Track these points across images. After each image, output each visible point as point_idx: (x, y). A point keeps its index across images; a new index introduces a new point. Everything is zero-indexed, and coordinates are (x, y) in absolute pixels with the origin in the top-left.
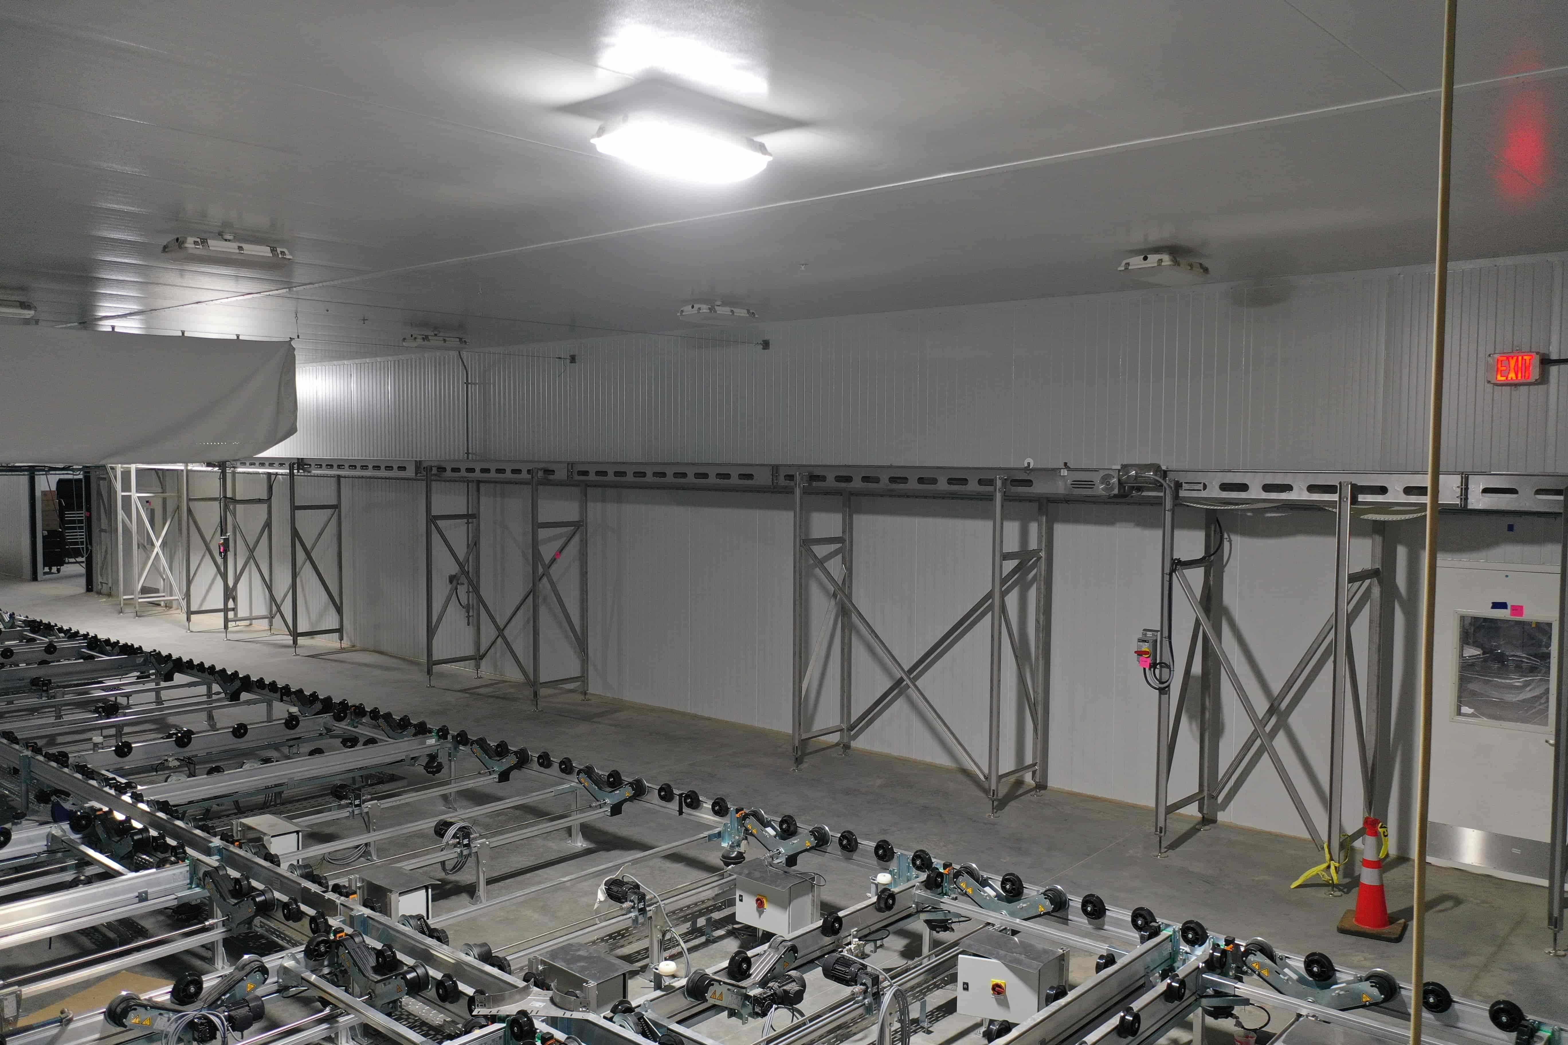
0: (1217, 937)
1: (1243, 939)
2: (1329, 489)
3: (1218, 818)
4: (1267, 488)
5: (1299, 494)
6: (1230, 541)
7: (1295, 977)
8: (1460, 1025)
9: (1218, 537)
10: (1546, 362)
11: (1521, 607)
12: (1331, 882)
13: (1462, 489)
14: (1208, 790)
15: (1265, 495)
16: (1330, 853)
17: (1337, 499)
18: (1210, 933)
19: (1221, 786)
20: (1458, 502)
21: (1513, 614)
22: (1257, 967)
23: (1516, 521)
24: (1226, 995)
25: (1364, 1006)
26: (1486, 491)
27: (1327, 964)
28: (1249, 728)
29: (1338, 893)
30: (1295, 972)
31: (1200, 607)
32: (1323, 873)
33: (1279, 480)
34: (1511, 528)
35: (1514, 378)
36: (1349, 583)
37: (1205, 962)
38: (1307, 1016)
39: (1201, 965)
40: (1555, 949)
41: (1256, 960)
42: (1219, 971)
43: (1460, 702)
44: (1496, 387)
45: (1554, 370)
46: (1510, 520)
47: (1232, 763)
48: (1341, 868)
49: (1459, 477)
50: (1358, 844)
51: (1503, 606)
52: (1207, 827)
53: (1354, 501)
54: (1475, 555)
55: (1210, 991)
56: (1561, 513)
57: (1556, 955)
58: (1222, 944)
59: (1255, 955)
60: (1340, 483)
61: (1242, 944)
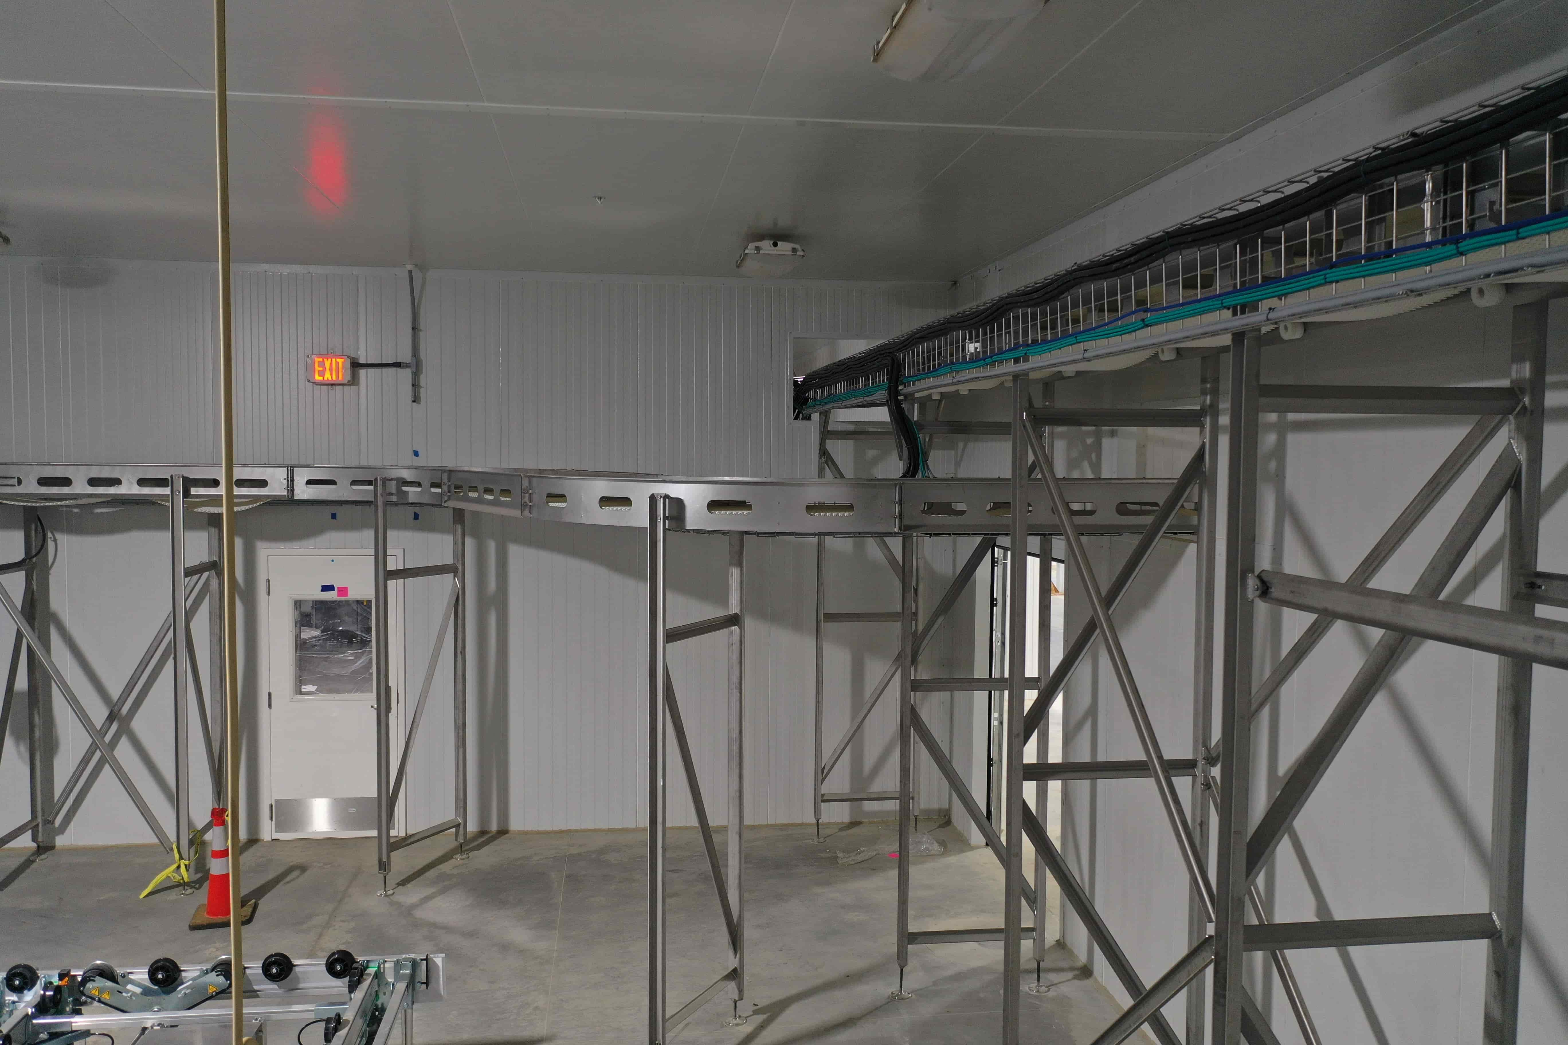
0: (49, 975)
1: (78, 967)
2: (161, 482)
3: (56, 844)
4: (93, 482)
5: (129, 488)
6: (55, 541)
7: (138, 990)
8: (301, 985)
9: (40, 536)
10: (355, 365)
11: (346, 588)
12: (182, 881)
13: (288, 481)
14: (43, 816)
15: (91, 490)
16: (179, 852)
17: (169, 493)
18: (40, 973)
19: (57, 807)
20: (286, 494)
21: (339, 595)
22: (97, 993)
23: (340, 511)
24: (63, 1034)
25: (211, 998)
26: (309, 482)
27: (172, 967)
28: (86, 742)
29: (189, 891)
30: (138, 985)
31: (20, 616)
32: (174, 874)
33: (106, 473)
34: (334, 516)
35: (330, 379)
36: (186, 576)
37: (35, 1007)
38: (152, 1027)
39: (30, 1011)
40: (385, 891)
41: (95, 986)
42: (52, 1011)
43: (300, 681)
44: (314, 385)
45: (362, 372)
46: (334, 509)
47: (70, 780)
48: (193, 864)
49: (285, 469)
50: (208, 837)
51: (330, 588)
52: (43, 856)
53: (187, 494)
54: (305, 543)
55: (44, 1036)
56: (373, 502)
57: (386, 896)
58: (56, 981)
59: (94, 981)
60: (172, 477)
61: (78, 973)
